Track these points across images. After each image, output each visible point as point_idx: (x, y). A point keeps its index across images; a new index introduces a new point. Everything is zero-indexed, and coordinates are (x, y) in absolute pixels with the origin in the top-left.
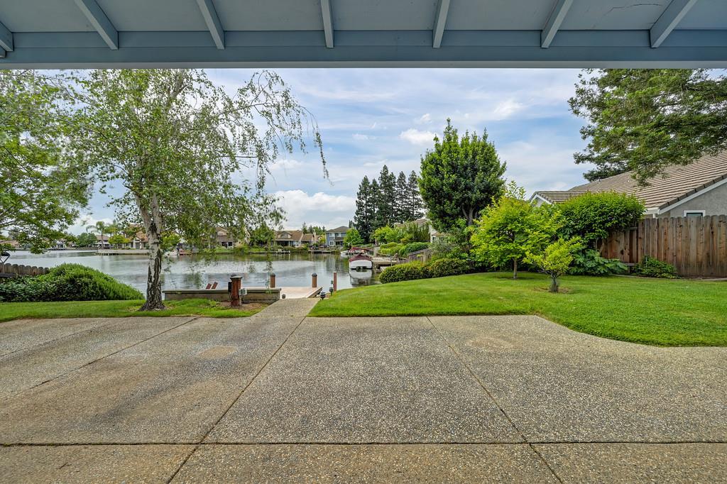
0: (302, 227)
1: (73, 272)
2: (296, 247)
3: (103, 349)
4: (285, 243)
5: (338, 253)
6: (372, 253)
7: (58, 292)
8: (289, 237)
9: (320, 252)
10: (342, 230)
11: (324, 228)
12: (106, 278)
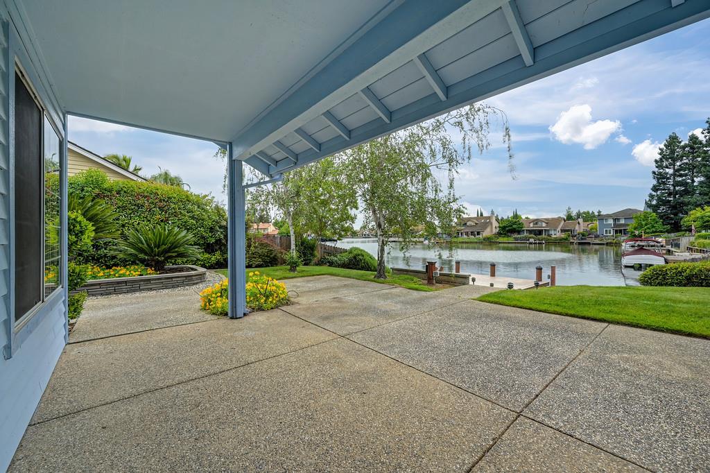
0: (565, 213)
1: (355, 252)
2: (553, 236)
3: (343, 293)
4: (540, 232)
5: (618, 245)
6: (677, 246)
7: (349, 264)
8: (544, 225)
9: (589, 244)
10: (628, 214)
11: (599, 212)
12: (371, 257)
